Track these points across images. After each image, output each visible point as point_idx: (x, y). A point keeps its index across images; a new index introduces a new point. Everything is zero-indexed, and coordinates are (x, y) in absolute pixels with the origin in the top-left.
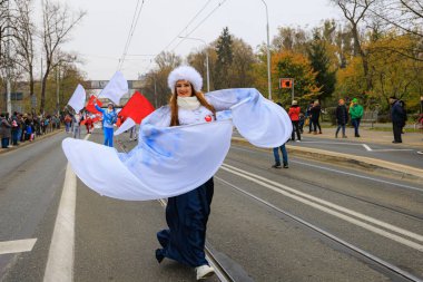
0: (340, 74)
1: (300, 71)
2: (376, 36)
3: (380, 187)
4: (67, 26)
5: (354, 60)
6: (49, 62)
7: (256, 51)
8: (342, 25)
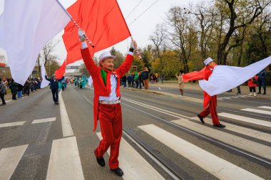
0: (153, 64)
1: (139, 63)
2: (164, 51)
3: (162, 100)
4: (52, 46)
5: (158, 59)
6: (46, 59)
7: (124, 55)
8: (154, 47)
